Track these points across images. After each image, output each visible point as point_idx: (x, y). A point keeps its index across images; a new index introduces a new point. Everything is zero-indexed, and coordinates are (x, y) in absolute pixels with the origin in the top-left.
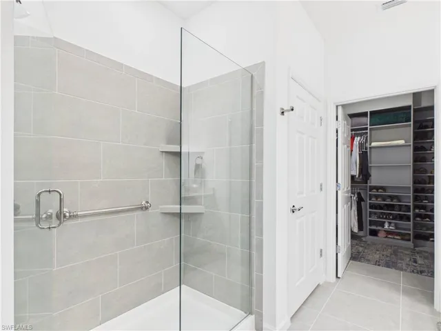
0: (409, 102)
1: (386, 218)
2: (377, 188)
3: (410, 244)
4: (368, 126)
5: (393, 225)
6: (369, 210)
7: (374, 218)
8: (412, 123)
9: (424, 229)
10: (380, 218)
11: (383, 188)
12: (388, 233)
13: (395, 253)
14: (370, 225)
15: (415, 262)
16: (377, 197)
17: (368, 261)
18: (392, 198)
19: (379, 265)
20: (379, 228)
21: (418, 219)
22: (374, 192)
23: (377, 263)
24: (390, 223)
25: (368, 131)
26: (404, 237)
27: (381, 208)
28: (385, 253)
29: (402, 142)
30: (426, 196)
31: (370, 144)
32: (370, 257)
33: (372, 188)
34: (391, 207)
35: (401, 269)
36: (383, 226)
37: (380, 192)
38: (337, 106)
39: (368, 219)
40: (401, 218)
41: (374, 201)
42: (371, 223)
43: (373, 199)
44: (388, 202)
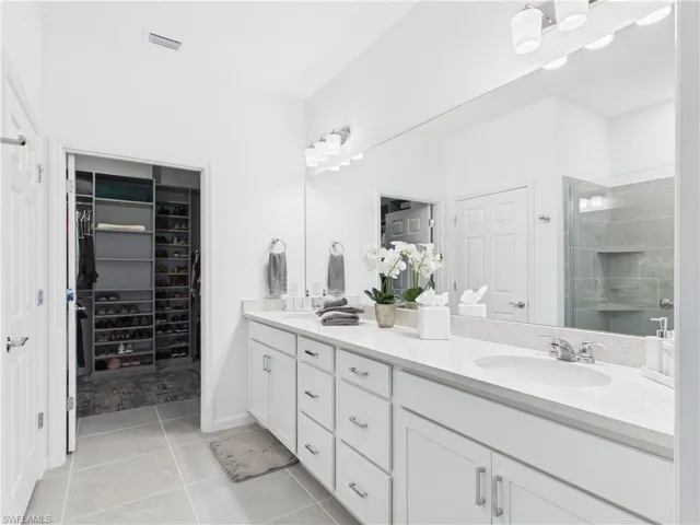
0: (148, 175)
1: (121, 339)
2: (108, 295)
3: (152, 368)
4: (93, 196)
5: (130, 346)
6: (94, 330)
7: (104, 342)
8: (154, 204)
9: (166, 343)
10: (111, 340)
11: (116, 295)
12: (124, 359)
13: (138, 385)
14: (97, 354)
15: (165, 388)
16: (107, 308)
17: (107, 408)
18: (129, 307)
19: (124, 409)
20: (110, 356)
21: (160, 332)
22: (103, 302)
23: (120, 407)
24: (125, 345)
25: (94, 204)
26: (144, 360)
27: (113, 325)
28: (125, 390)
29: (141, 228)
30: (168, 302)
31: (96, 226)
32: (107, 402)
33: (100, 295)
34: (127, 321)
35: (153, 403)
36: (117, 352)
37: (113, 301)
38: (67, 154)
39: (94, 344)
40: (141, 334)
41: (103, 315)
42: (99, 350)
43: (101, 312)
44: (124, 314)
